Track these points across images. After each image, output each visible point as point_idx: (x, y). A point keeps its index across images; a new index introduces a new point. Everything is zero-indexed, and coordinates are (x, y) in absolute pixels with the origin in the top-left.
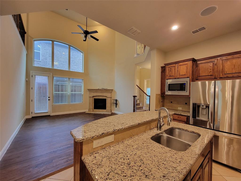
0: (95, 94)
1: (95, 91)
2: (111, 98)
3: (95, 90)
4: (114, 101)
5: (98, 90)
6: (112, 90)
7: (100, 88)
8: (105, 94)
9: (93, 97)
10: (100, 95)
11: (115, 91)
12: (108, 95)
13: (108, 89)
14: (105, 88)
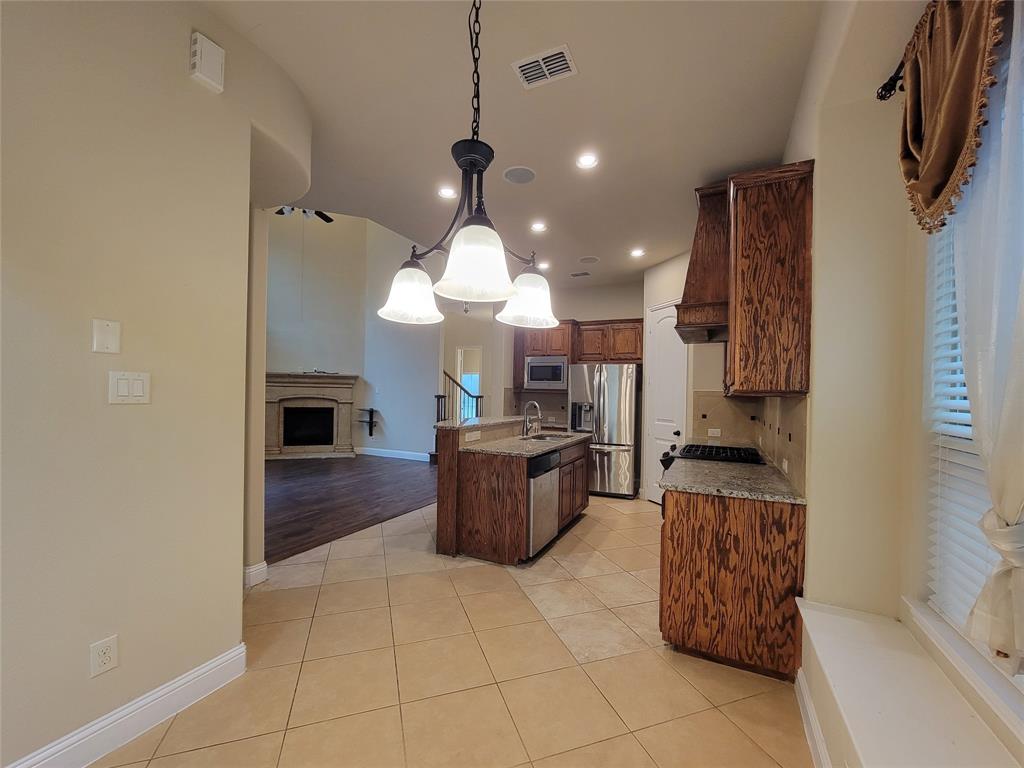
0: (290, 392)
1: (292, 380)
2: (351, 403)
3: (289, 376)
4: (361, 415)
5: (304, 376)
6: (356, 378)
7: (311, 369)
8: (328, 393)
9: (281, 401)
10: (310, 397)
11: (365, 383)
12: (342, 394)
13: (341, 374)
14: (330, 370)
